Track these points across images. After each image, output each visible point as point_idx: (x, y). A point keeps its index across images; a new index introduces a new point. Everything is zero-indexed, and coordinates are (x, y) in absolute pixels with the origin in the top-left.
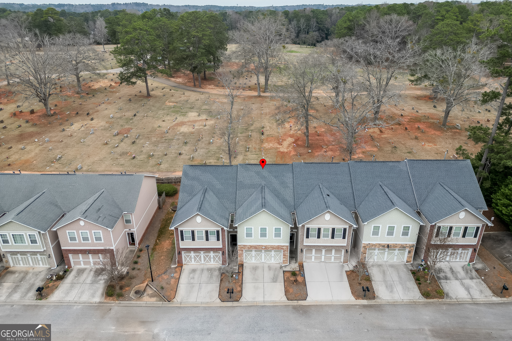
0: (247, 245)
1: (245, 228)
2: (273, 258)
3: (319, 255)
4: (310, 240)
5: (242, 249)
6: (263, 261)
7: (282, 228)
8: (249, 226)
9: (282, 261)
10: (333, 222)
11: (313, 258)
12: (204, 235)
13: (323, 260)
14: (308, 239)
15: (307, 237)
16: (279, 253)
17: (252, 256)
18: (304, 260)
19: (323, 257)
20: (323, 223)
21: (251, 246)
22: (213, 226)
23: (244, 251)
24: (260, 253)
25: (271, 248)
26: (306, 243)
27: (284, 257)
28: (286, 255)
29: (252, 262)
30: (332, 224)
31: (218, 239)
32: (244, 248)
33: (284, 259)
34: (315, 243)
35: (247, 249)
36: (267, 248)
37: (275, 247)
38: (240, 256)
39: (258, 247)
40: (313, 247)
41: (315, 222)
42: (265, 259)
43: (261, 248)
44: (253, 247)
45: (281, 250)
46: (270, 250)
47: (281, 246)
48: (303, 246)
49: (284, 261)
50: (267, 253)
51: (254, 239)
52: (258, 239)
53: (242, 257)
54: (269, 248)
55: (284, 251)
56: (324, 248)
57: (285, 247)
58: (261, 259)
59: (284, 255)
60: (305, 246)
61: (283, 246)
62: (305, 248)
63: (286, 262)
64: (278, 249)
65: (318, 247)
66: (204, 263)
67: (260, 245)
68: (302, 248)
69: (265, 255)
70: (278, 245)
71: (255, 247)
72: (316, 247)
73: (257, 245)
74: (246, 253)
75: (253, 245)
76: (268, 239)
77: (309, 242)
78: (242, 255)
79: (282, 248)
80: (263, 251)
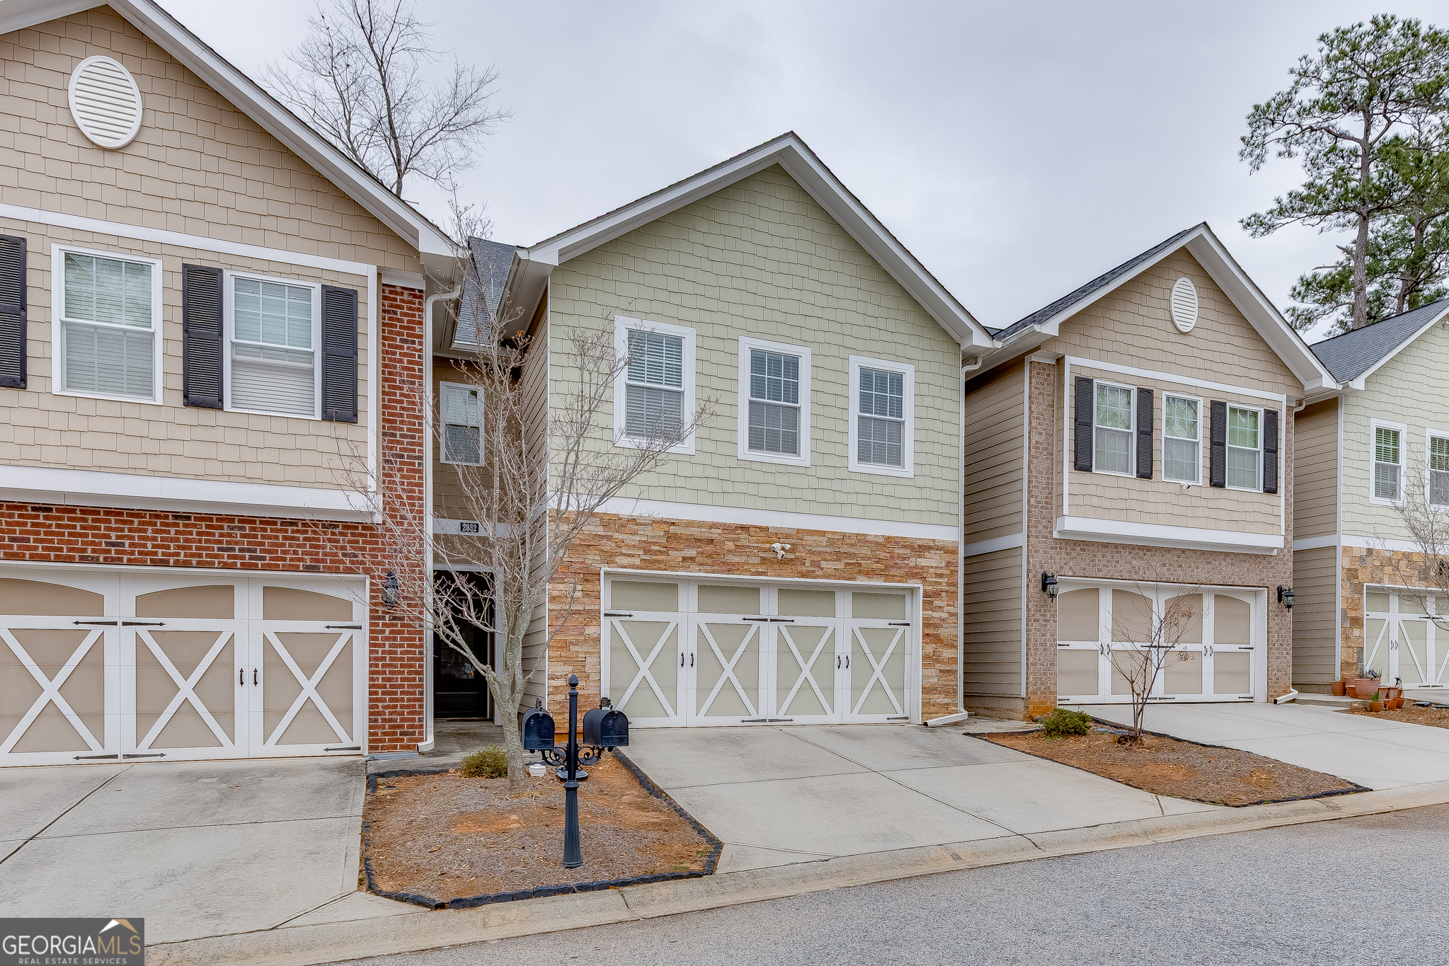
0: (633, 520)
1: (622, 326)
2: (842, 681)
5: (592, 559)
6: (768, 706)
7: (908, 372)
8: (661, 316)
9: (914, 698)
10: (1210, 356)
11: (1105, 668)
12: (157, 326)
13: (1158, 686)
14: (1083, 477)
16: (884, 624)
18: (1057, 688)
20: (1162, 356)
21: (674, 536)
23: (604, 588)
24: (736, 619)
25: (838, 556)
26: (1076, 510)
27: (930, 649)
28: (944, 632)
29: (672, 721)
30: (1208, 364)
31: (340, 404)
32: (608, 546)
33: (934, 678)
35: (637, 561)
36: (808, 563)
37: (865, 551)
38: (571, 643)
39: (730, 545)
40: (1108, 561)
41: (1120, 337)
42: (782, 689)
43: (757, 560)
44: (692, 552)
45: (911, 584)
46: (828, 577)
47: (908, 551)
48: (1052, 548)
49: (928, 693)
50: (800, 621)
51: (694, 460)
52: (733, 463)
53: (585, 648)
54: (823, 564)
55: (926, 595)
56: (1168, 570)
57: (931, 561)
58: (753, 690)
59: (931, 631)
60: (1063, 555)
61: (919, 546)
62: (1065, 564)
63: (946, 701)
64: (888, 577)
65: (1134, 562)
66: (143, 749)
67: (744, 528)
68: (1042, 567)
69: (783, 649)
70: (888, 539)
71: (709, 549)
72: (1126, 563)
73: (727, 528)
74: (616, 620)
75: (689, 524)
76: (811, 472)
77: (1095, 501)
78: (590, 630)
79: (916, 567)
80: (769, 604)
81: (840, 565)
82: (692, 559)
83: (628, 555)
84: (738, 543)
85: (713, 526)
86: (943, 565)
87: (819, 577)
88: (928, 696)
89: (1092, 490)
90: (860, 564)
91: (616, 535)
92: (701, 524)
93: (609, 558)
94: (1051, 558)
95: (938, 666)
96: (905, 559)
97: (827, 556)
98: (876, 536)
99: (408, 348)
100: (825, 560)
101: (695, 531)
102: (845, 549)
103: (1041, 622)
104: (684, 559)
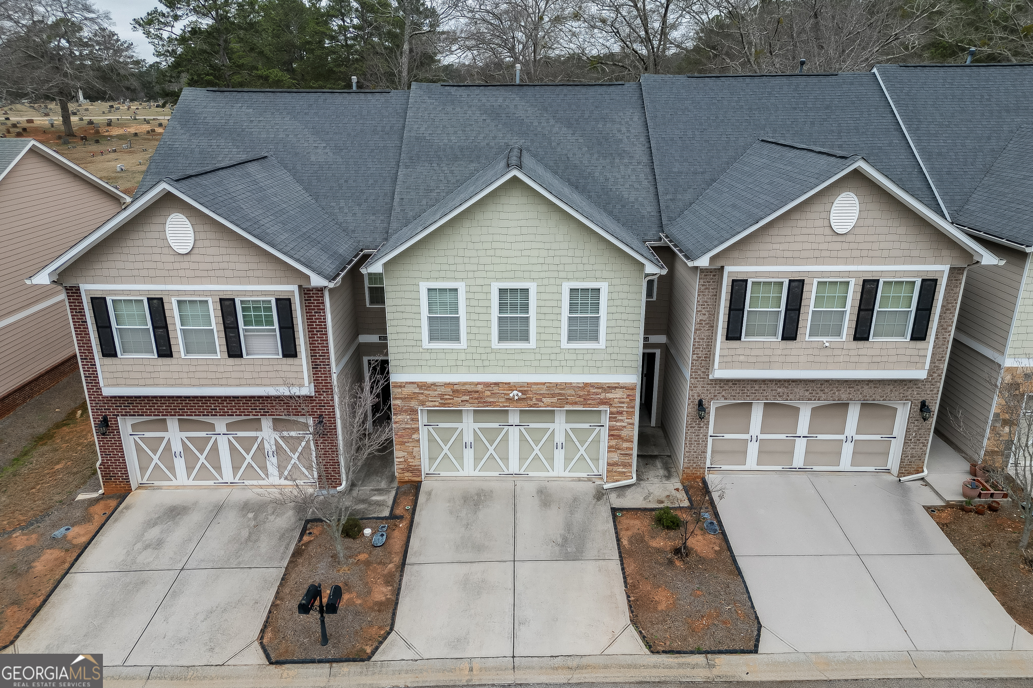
0: (434, 384)
1: (424, 287)
2: (559, 455)
3: (783, 436)
4: (748, 352)
5: (413, 404)
6: (514, 466)
7: (604, 287)
8: (444, 278)
9: (603, 468)
10: (868, 246)
11: (753, 449)
12: (214, 326)
13: (799, 460)
14: (734, 344)
15: (733, 334)
16: (586, 426)
17: (460, 445)
18: (708, 464)
19: (800, 446)
20: (817, 254)
21: (456, 390)
23: (422, 419)
24: (496, 425)
25: (553, 396)
26: (725, 365)
27: (613, 443)
28: (624, 433)
29: (461, 473)
30: (864, 253)
31: (289, 350)
32: (421, 397)
33: (615, 457)
34: (769, 365)
35: (437, 404)
36: (534, 400)
37: (572, 392)
38: (406, 442)
39: (488, 393)
40: (756, 390)
42: (522, 459)
43: (503, 400)
44: (467, 398)
45: (601, 408)
46: (548, 406)
47: (600, 391)
48: (708, 384)
49: (611, 466)
50: (532, 425)
51: (466, 351)
52: (488, 350)
53: (412, 444)
54: (544, 400)
55: (611, 413)
56: (810, 393)
57: (617, 395)
58: (505, 459)
59: (615, 432)
60: (718, 388)
61: (608, 387)
62: (719, 393)
63: (624, 470)
64: (584, 405)
65: (779, 390)
66: (236, 480)
67: (496, 384)
68: (699, 396)
69: (522, 438)
70: (586, 385)
71: (476, 395)
72: (772, 390)
73: (487, 385)
74: (430, 428)
75: (465, 384)
76: (537, 351)
77: (742, 358)
78: (415, 436)
79: (605, 398)
80: (514, 418)
81: (554, 400)
82: (467, 401)
83: (432, 401)
84: (492, 392)
85: (479, 383)
86: (625, 396)
87: (540, 407)
88: (611, 467)
89: (739, 352)
90: (567, 399)
91: (426, 392)
92: (471, 384)
93: (423, 403)
94: (708, 390)
95: (619, 451)
96: (598, 394)
97: (547, 396)
98: (578, 383)
100: (545, 397)
101: (468, 387)
102: (557, 391)
103: (696, 428)
104: (462, 401)
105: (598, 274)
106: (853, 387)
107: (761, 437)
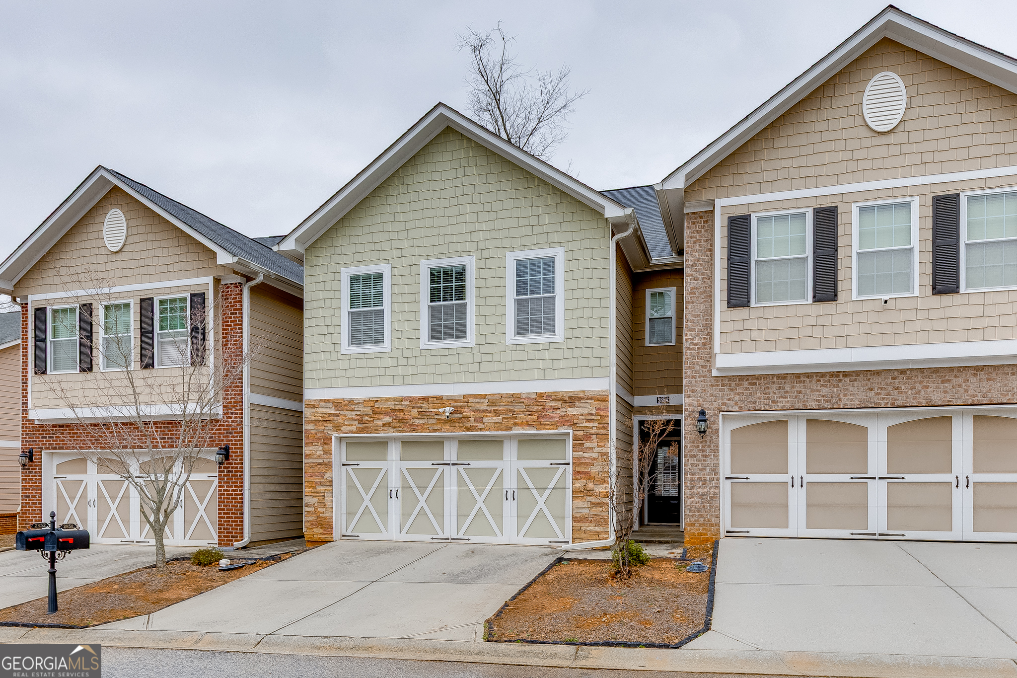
0: (352, 402)
1: (346, 273)
2: (510, 509)
3: (845, 478)
4: (762, 324)
5: (327, 429)
6: (450, 530)
7: (559, 255)
8: (368, 261)
9: (568, 527)
10: (931, 146)
11: (797, 499)
12: (132, 333)
13: (877, 521)
14: (740, 312)
15: (738, 296)
16: (545, 464)
17: (384, 494)
18: (726, 523)
19: (877, 494)
20: (852, 166)
21: (377, 408)
22: (178, 267)
23: (335, 448)
24: (427, 464)
25: (497, 413)
26: (731, 346)
27: (581, 484)
28: (595, 470)
29: (385, 536)
30: (927, 157)
31: (198, 358)
32: (337, 420)
33: (584, 508)
34: (798, 342)
35: (354, 429)
36: (472, 420)
37: (521, 407)
38: (317, 484)
39: (415, 412)
40: (787, 392)
41: (786, 163)
42: (461, 516)
43: (434, 421)
44: (388, 420)
45: (562, 430)
46: (490, 429)
47: (559, 403)
48: (712, 386)
49: (579, 522)
50: (474, 464)
51: (391, 355)
52: (417, 352)
53: (324, 487)
54: (485, 420)
55: (576, 438)
56: (877, 394)
57: (581, 409)
58: (440, 516)
59: (582, 469)
60: (727, 391)
61: (570, 398)
62: (729, 400)
63: (597, 529)
64: (540, 426)
65: (824, 391)
67: (425, 399)
68: (699, 405)
69: (462, 486)
70: (540, 395)
71: (400, 416)
72: (812, 391)
73: (412, 400)
74: (349, 468)
75: (387, 400)
76: (475, 350)
77: (755, 335)
78: (327, 475)
79: (567, 416)
80: (451, 452)
81: (498, 420)
82: (389, 424)
83: (349, 425)
84: (420, 410)
85: (403, 399)
86: (594, 411)
87: (481, 430)
88: (579, 525)
89: (750, 324)
90: (515, 418)
91: (342, 413)
92: (394, 399)
93: (338, 427)
94: (711, 395)
95: (589, 499)
96: (556, 410)
97: (489, 414)
98: (529, 394)
99: (234, 317)
100: (486, 416)
101: (390, 405)
102: (502, 406)
103: (699, 457)
104: (384, 425)
105: (551, 238)
106: (949, 381)
107: (809, 478)
